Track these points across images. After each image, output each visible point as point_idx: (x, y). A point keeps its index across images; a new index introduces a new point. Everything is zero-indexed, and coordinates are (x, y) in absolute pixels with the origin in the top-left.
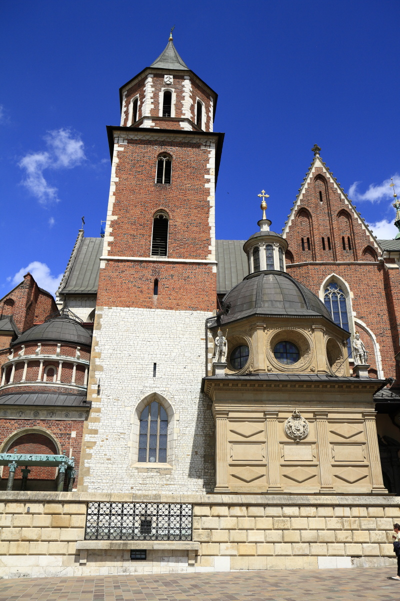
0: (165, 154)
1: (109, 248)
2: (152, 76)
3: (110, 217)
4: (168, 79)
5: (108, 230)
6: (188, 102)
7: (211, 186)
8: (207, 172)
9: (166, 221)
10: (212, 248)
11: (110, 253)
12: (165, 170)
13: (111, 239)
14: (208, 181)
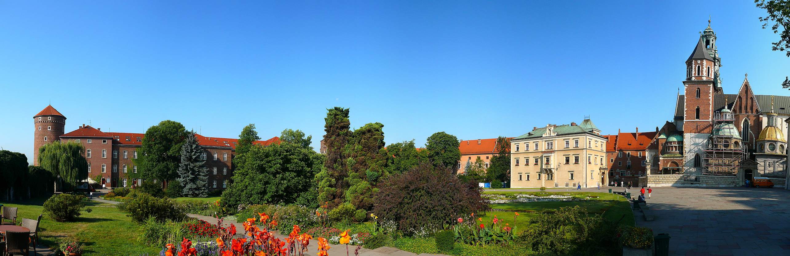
0: (698, 88)
1: (685, 118)
2: (694, 61)
3: (685, 109)
4: (699, 62)
5: (685, 113)
6: (705, 69)
7: (711, 98)
8: (710, 93)
9: (699, 109)
10: (711, 117)
11: (686, 119)
12: (699, 94)
13: (686, 115)
14: (710, 96)
